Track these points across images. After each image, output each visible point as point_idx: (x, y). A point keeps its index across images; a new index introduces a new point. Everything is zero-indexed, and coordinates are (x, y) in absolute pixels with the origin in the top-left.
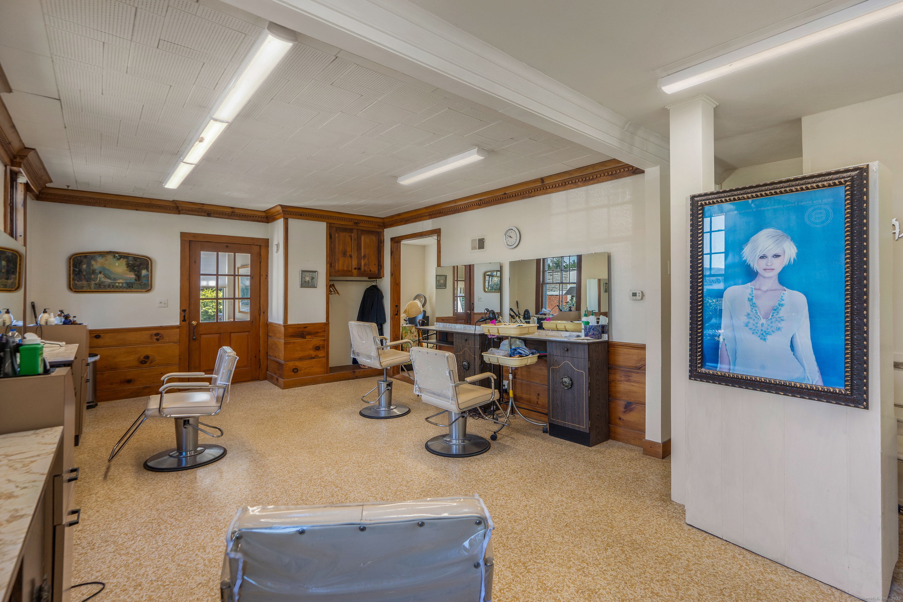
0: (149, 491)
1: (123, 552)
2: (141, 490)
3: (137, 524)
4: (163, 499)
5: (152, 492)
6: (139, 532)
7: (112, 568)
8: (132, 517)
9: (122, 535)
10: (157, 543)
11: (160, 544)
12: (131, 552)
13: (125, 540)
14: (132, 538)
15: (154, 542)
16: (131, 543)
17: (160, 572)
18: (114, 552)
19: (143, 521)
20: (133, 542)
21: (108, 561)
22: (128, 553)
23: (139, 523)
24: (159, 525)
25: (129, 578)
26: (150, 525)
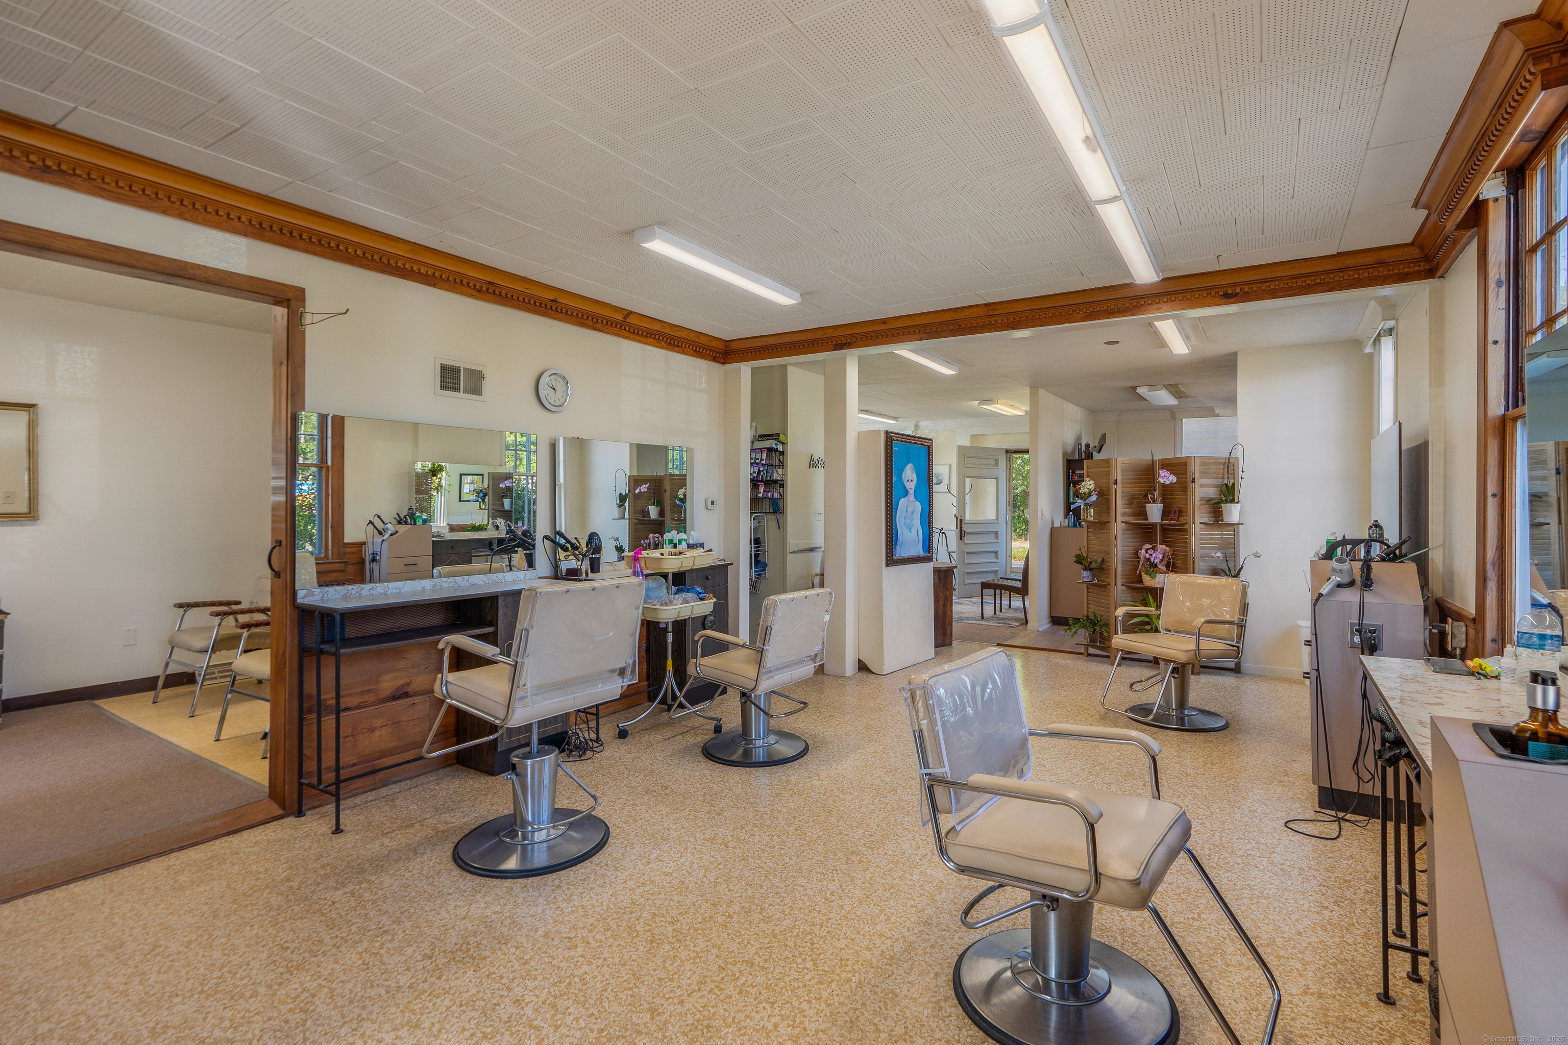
0: (1199, 929)
1: (1264, 847)
2: (1212, 940)
3: (1239, 874)
4: (1183, 896)
5: (1195, 923)
6: (1239, 861)
7: (1277, 837)
8: (1243, 888)
9: (1262, 868)
10: (1221, 838)
11: (1218, 834)
12: (1254, 843)
13: (1259, 860)
14: (1249, 857)
15: (1224, 839)
16: (1252, 852)
17: (1228, 811)
18: (1274, 852)
19: (1229, 874)
20: (1249, 852)
21: (1282, 845)
22: (1257, 843)
23: (1236, 873)
24: (1209, 856)
25: (1260, 820)
26: (1221, 862)
